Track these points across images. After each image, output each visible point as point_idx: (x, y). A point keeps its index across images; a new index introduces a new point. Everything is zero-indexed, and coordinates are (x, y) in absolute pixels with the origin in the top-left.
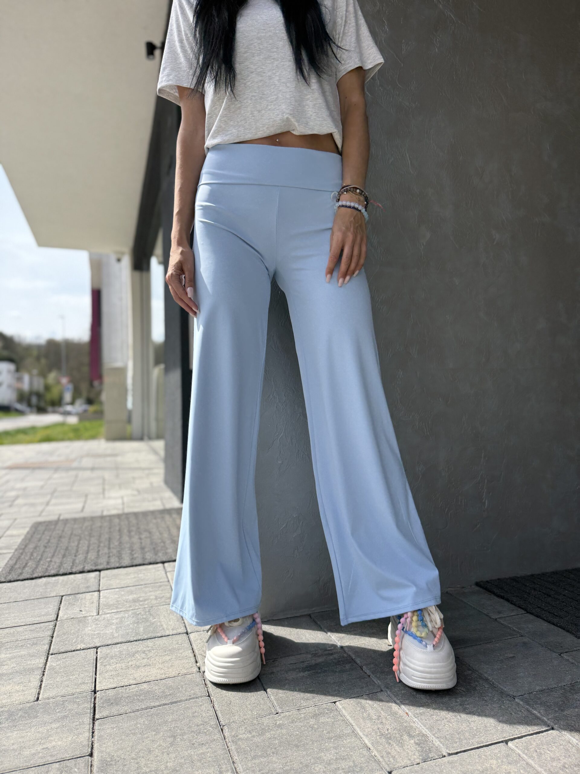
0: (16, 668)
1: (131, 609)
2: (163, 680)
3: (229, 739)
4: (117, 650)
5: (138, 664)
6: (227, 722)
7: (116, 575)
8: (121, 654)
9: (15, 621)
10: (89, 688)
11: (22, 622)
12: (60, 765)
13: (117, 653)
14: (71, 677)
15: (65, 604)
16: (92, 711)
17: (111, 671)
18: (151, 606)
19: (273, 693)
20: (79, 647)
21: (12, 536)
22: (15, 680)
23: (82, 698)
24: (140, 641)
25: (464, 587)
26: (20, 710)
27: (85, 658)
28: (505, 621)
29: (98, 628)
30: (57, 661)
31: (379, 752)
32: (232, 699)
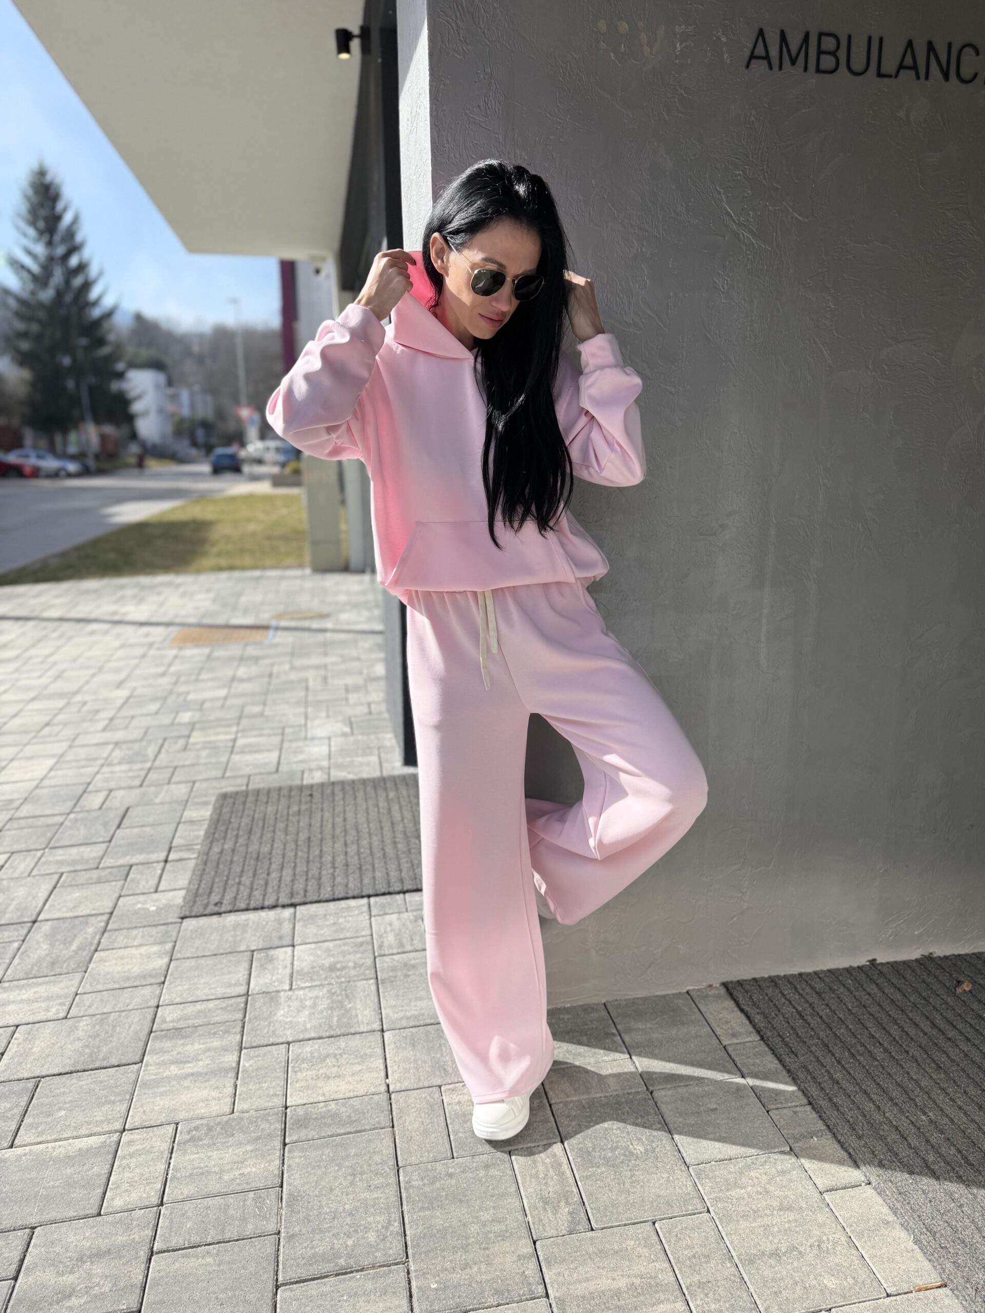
0: (211, 1066)
1: (326, 982)
2: (351, 1100)
3: (402, 1185)
4: (308, 1049)
5: (328, 1073)
6: (404, 1163)
7: (313, 918)
8: (311, 1056)
9: (206, 991)
10: (279, 1101)
11: (212, 994)
12: (255, 1194)
13: (309, 1055)
14: (263, 1085)
15: (257, 967)
16: (283, 1134)
17: (302, 1080)
18: (348, 980)
19: (454, 1131)
20: (271, 1041)
21: (192, 822)
22: (211, 1083)
23: (273, 1115)
24: (333, 1039)
25: (710, 986)
26: (218, 1125)
27: (277, 1059)
28: (735, 1050)
29: (290, 1013)
30: (250, 1060)
31: (532, 1217)
32: (414, 1134)
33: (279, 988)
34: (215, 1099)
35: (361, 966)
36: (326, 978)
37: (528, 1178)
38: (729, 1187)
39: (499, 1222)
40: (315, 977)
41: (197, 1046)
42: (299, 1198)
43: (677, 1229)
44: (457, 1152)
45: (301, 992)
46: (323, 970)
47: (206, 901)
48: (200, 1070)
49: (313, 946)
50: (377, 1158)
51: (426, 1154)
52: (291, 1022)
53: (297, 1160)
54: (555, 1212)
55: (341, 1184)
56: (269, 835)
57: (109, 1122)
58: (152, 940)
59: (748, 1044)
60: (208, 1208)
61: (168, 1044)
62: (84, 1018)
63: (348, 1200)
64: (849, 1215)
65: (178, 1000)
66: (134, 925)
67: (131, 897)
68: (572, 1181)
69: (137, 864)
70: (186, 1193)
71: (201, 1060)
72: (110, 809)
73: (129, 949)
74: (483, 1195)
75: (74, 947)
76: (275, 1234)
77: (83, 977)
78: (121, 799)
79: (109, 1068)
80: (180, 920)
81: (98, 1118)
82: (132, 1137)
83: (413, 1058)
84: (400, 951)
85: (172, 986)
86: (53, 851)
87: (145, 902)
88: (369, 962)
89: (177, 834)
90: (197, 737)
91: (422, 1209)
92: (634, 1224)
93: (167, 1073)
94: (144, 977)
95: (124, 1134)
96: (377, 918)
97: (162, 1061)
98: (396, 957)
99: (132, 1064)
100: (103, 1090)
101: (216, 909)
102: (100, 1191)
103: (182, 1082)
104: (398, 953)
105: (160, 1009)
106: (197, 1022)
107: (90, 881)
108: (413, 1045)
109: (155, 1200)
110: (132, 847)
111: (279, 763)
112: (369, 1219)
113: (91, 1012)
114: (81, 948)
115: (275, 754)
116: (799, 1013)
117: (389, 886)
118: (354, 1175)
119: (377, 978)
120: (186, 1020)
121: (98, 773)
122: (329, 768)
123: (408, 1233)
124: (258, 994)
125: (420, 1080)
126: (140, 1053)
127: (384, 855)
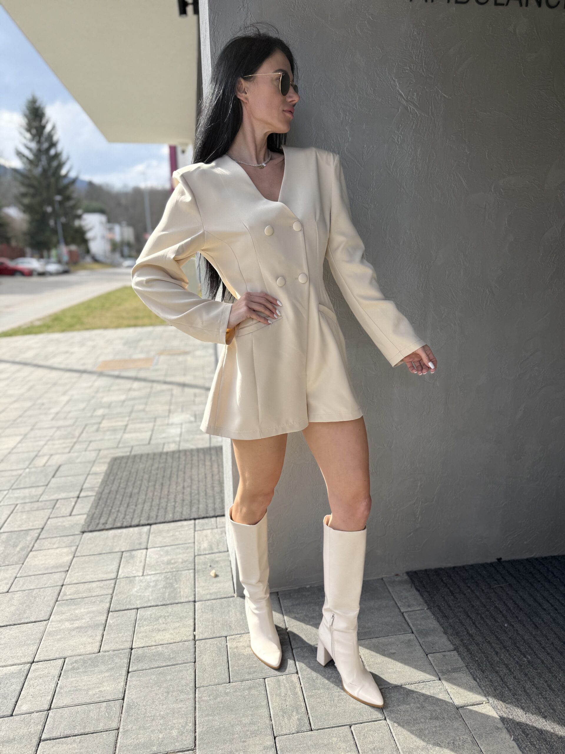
0: (89, 623)
2: (171, 645)
3: (197, 699)
4: (149, 613)
5: (159, 628)
6: (199, 685)
7: (160, 532)
8: (151, 617)
9: (92, 576)
10: (128, 645)
11: (96, 578)
12: (106, 704)
13: (149, 616)
14: (120, 635)
15: (124, 561)
16: (128, 666)
17: (143, 632)
18: (177, 570)
19: (231, 666)
20: (127, 607)
21: (96, 474)
22: (88, 633)
23: (124, 653)
24: (164, 606)
25: (397, 575)
26: (90, 659)
27: (129, 618)
28: (409, 616)
29: (141, 590)
30: (113, 619)
31: (275, 722)
32: (207, 667)
33: (136, 575)
34: (90, 643)
35: (185, 562)
36: (164, 569)
37: (275, 696)
38: (400, 704)
39: (255, 724)
40: (158, 568)
41: (82, 610)
42: (133, 707)
43: (364, 731)
44: (232, 679)
45: (148, 577)
46: (163, 564)
47: (98, 522)
48: (83, 625)
49: (159, 549)
50: (183, 682)
51: (214, 680)
52: (140, 596)
53: (134, 683)
54: (289, 718)
55: (159, 698)
56: (139, 482)
57: (25, 656)
58: (64, 545)
59: (418, 612)
60: (78, 712)
61: (65, 609)
62: (18, 592)
63: (163, 709)
64: (474, 723)
65: (75, 581)
66: (55, 535)
67: (55, 519)
68: (301, 698)
69: (61, 499)
70: (65, 702)
71: (85, 619)
72: (49, 466)
73: (50, 550)
74: (246, 707)
75: (18, 549)
76: (116, 730)
77: (21, 567)
78: (57, 459)
79: (29, 623)
80: (82, 533)
81: (19, 654)
82: (37, 666)
83: (211, 619)
84: (210, 552)
85: (73, 573)
86: (14, 491)
87: (64, 522)
88: (191, 559)
89: (87, 481)
90: (105, 424)
91: (208, 715)
92: (338, 726)
93: (63, 627)
94: (57, 567)
95: (33, 664)
96: (199, 532)
97: (61, 619)
98: (207, 556)
99: (43, 621)
100: (25, 636)
101: (103, 527)
102: (14, 700)
103: (71, 632)
104: (209, 554)
105: (64, 587)
106: (84, 595)
107: (33, 509)
108: (213, 611)
109: (47, 707)
110: (60, 489)
111: (150, 439)
112: (174, 721)
113: (23, 589)
114: (22, 549)
115: (149, 434)
116: (451, 591)
117: (207, 513)
118: (168, 693)
119: (195, 569)
120: (78, 593)
121: (45, 444)
122: (180, 442)
123: (197, 730)
124: (123, 578)
125: (214, 633)
126: (49, 614)
127: (206, 494)
